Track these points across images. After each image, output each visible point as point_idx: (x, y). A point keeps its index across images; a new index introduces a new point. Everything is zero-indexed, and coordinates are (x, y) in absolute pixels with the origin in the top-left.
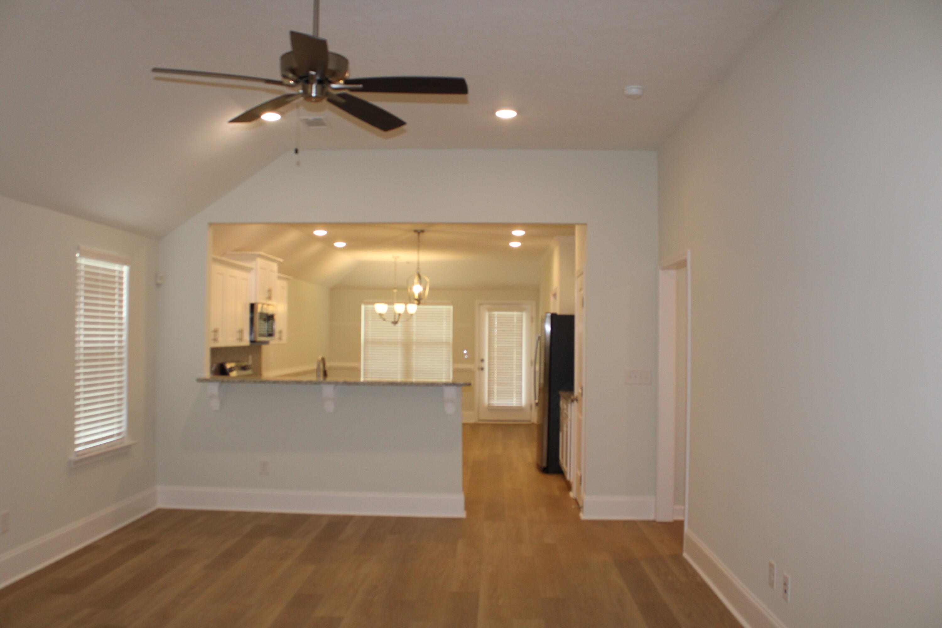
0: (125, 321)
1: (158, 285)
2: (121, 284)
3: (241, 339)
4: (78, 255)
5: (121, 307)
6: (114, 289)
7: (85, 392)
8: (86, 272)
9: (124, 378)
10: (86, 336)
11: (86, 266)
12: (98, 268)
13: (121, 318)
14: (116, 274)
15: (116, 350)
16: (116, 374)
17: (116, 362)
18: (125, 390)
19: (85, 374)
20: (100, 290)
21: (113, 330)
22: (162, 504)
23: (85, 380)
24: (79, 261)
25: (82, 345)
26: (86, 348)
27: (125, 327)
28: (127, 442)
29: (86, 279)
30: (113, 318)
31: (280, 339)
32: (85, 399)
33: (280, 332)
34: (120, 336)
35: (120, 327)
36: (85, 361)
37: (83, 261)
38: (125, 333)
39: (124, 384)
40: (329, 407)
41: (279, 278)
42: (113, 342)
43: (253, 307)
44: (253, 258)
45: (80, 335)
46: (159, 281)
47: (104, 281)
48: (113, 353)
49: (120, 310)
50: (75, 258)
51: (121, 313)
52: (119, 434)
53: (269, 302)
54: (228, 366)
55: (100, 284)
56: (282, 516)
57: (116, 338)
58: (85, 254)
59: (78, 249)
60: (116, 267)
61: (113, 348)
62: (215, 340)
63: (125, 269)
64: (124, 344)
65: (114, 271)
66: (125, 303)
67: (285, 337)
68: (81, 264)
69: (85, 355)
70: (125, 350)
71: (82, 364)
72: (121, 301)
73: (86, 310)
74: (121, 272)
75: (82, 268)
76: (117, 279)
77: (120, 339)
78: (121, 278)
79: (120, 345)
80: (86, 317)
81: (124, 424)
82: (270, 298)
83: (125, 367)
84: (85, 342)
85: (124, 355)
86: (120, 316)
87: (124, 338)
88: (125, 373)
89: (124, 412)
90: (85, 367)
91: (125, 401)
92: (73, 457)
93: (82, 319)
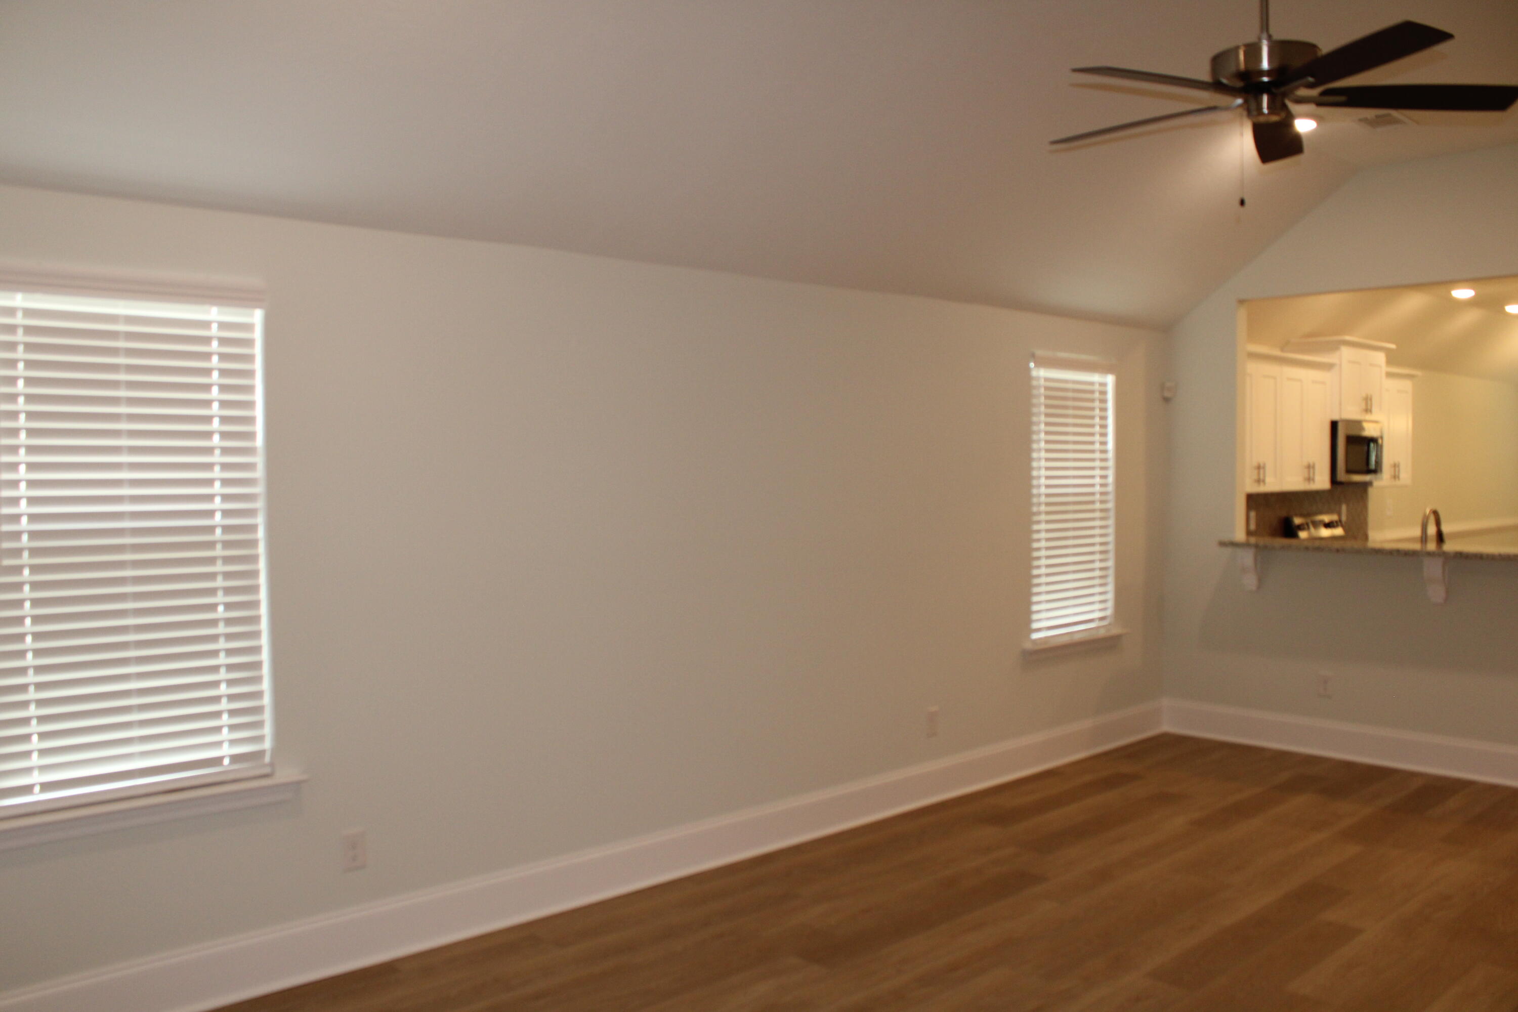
0: (1111, 455)
1: (1167, 400)
2: (1104, 401)
3: (1309, 479)
4: (1032, 365)
5: (1104, 435)
6: (1093, 409)
7: (1048, 557)
8: (1046, 388)
9: (1111, 539)
10: (1047, 477)
11: (1046, 379)
12: (1066, 381)
13: (1104, 452)
14: (1097, 387)
15: (1098, 497)
16: (1097, 531)
17: (1097, 515)
18: (1111, 555)
19: (1048, 531)
20: (1070, 412)
21: (1093, 468)
22: (1167, 727)
23: (1048, 540)
24: (1034, 373)
25: (1043, 490)
26: (1047, 495)
27: (1111, 463)
28: (1115, 631)
29: (1047, 397)
30: (1093, 451)
31: (1396, 477)
32: (1048, 566)
33: (1396, 466)
34: (1104, 477)
35: (1103, 464)
36: (1048, 513)
37: (1041, 374)
38: (1111, 473)
39: (1111, 547)
40: (1436, 593)
41: (1389, 375)
42: (1093, 485)
43: (1334, 425)
44: (1334, 347)
45: (1039, 477)
46: (1167, 394)
47: (1075, 399)
48: (1093, 502)
49: (1102, 439)
50: (1028, 370)
51: (1104, 443)
52: (1102, 619)
53: (1368, 417)
54: (1297, 521)
55: (1070, 403)
56: (1349, 765)
57: (1097, 480)
58: (1044, 363)
59: (1033, 356)
60: (1096, 378)
61: (1093, 494)
62: (1259, 481)
63: (1110, 379)
64: (1110, 488)
65: (1092, 384)
66: (1111, 430)
67: (1405, 476)
68: (1038, 378)
69: (1047, 504)
70: (1111, 497)
71: (1043, 517)
72: (1104, 426)
73: (1047, 442)
74: (1104, 385)
75: (1042, 382)
76: (1097, 395)
77: (1103, 481)
78: (1104, 393)
79: (1103, 490)
80: (1047, 451)
81: (1110, 604)
82: (1368, 410)
83: (1111, 522)
84: (1047, 486)
85: (1111, 505)
86: (1103, 448)
87: (1111, 480)
88: (1111, 530)
89: (1110, 588)
90: (1047, 522)
91: (1111, 572)
92: (1028, 646)
93: (1043, 454)
